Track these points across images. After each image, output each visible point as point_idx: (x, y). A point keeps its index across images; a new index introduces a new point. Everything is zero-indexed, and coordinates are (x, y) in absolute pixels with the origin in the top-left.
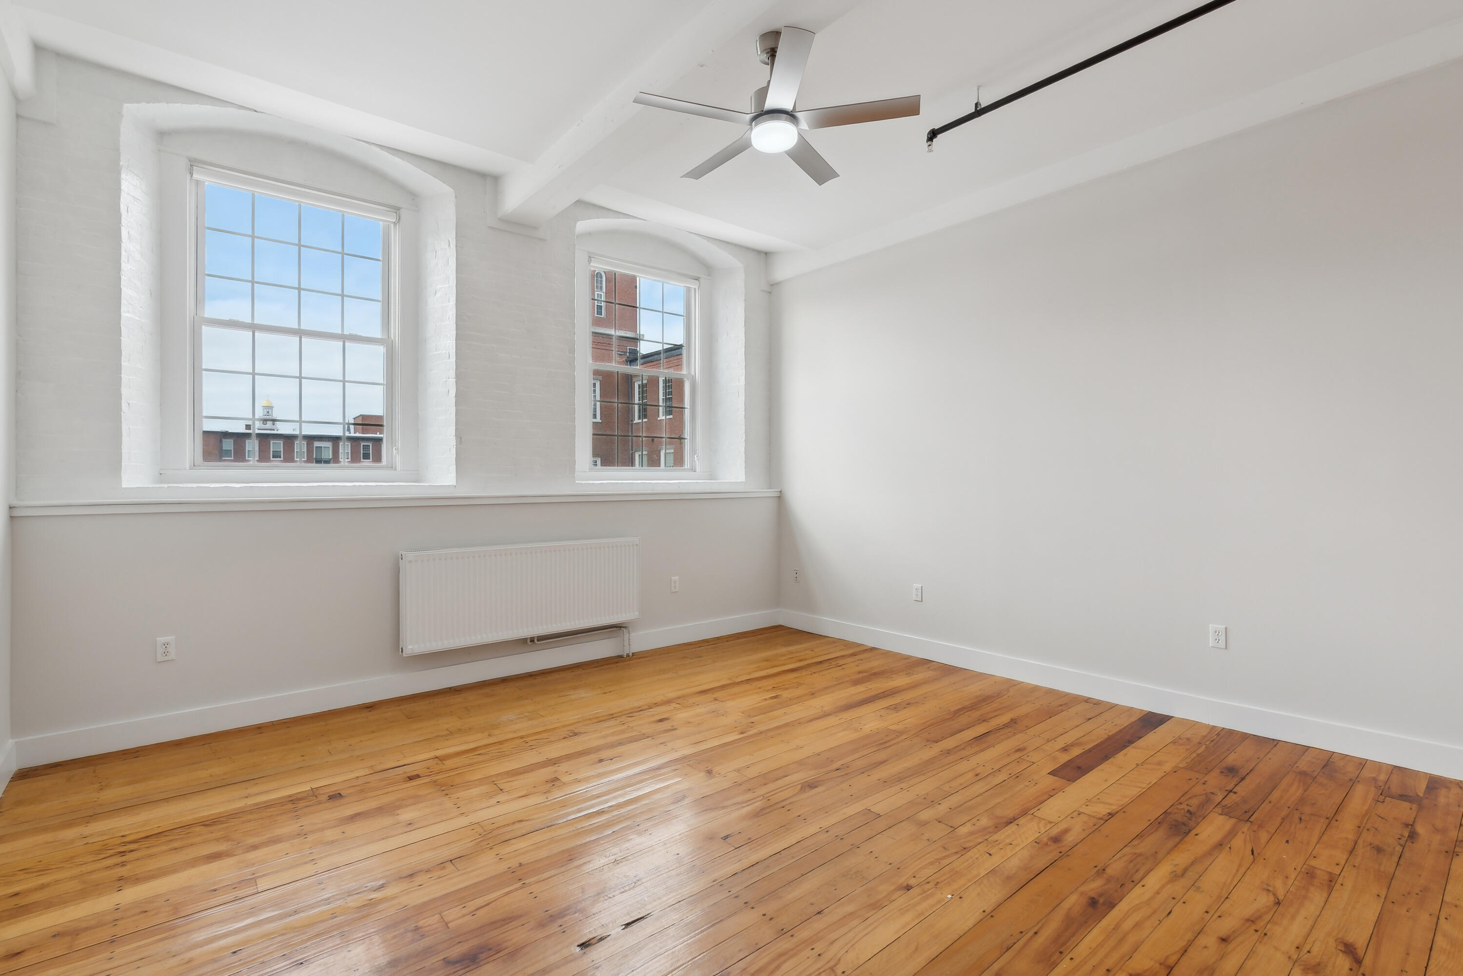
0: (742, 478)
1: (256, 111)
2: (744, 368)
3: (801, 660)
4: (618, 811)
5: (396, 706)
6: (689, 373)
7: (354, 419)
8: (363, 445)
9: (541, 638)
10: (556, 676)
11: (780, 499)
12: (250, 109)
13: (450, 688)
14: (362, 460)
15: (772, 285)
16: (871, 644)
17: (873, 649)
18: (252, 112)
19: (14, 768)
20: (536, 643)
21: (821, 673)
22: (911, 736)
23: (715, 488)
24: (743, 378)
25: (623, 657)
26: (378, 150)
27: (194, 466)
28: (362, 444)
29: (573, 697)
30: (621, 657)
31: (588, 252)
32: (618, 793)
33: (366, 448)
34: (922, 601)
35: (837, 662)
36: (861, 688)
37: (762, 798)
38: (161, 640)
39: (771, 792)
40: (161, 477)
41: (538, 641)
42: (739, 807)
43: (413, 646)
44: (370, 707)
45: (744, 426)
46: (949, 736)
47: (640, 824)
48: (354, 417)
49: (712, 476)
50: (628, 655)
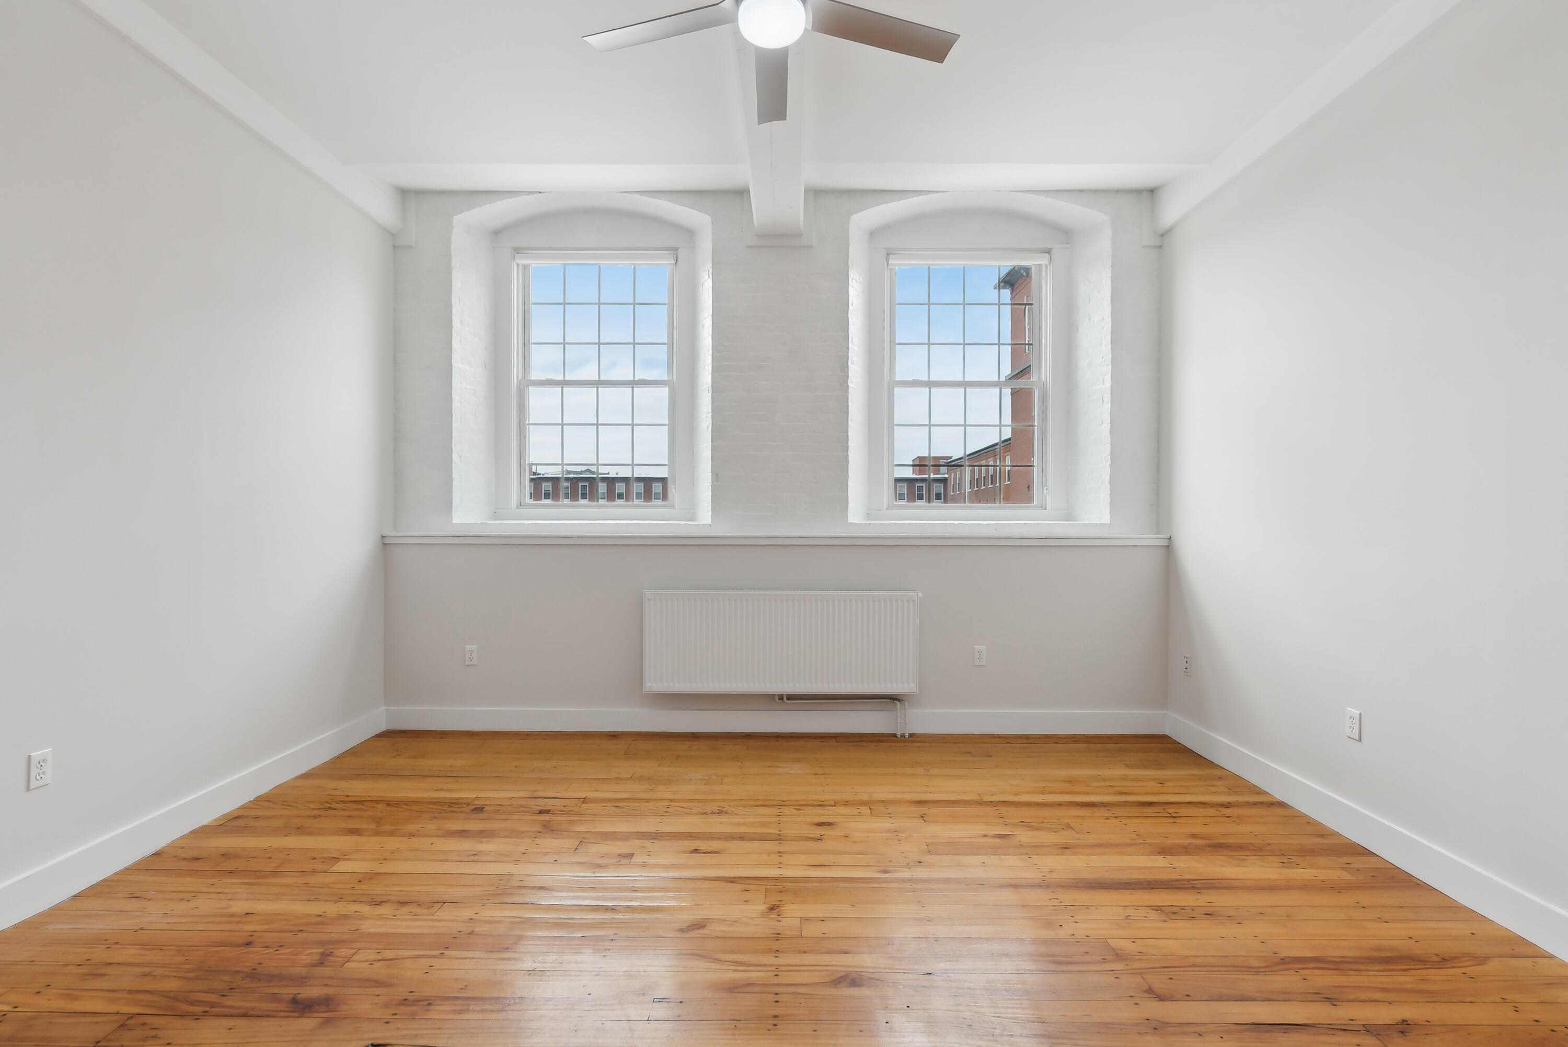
0: (1106, 519)
1: (540, 193)
2: (1110, 363)
3: (1121, 793)
4: (624, 914)
5: (633, 740)
6: (1040, 379)
7: (913, 461)
8: (918, 486)
9: (791, 697)
10: (801, 743)
11: (1169, 548)
12: (535, 192)
13: (693, 733)
14: (916, 501)
15: (1162, 235)
16: (1280, 796)
17: (1281, 805)
18: (537, 194)
19: (383, 728)
20: (784, 702)
21: (1125, 821)
22: (1130, 970)
23: (1072, 532)
24: (1108, 378)
25: (896, 737)
26: (638, 196)
27: (520, 505)
28: (916, 485)
29: (780, 770)
30: (894, 735)
31: (885, 248)
32: (655, 894)
33: (920, 488)
34: (1360, 740)
35: (1178, 810)
36: (1160, 862)
37: (773, 968)
38: (468, 647)
39: (800, 966)
40: (496, 515)
41: (788, 699)
42: (726, 967)
43: (653, 684)
44: (614, 736)
45: (1109, 445)
46: (1205, 997)
47: (616, 940)
48: (913, 459)
49: (1069, 516)
50: (903, 736)
